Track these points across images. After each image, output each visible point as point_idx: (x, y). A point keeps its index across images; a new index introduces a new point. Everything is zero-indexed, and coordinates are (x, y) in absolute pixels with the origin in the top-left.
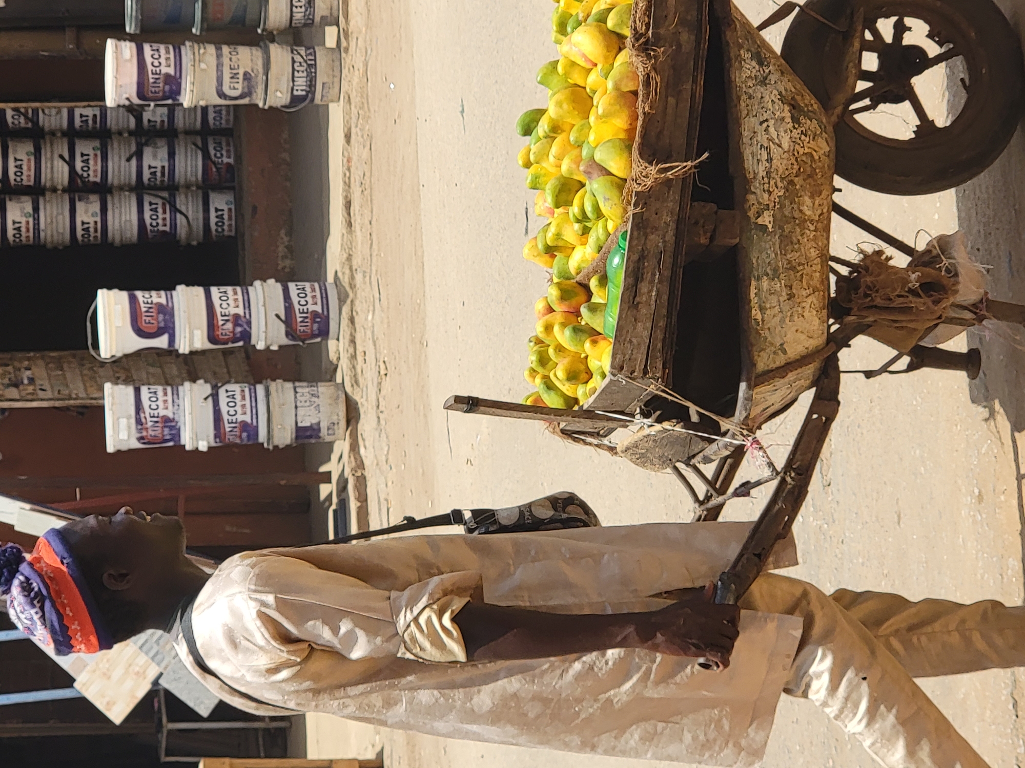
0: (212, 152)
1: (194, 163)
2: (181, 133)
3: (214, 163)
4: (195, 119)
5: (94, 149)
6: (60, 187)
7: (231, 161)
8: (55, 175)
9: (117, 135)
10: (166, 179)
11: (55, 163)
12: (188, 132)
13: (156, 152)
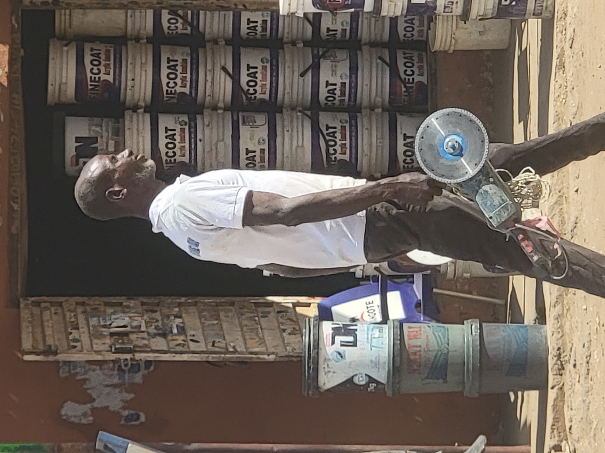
0: (402, 69)
1: (380, 81)
2: (365, 44)
3: (403, 82)
4: (383, 30)
5: (262, 61)
6: (221, 105)
7: (424, 79)
8: (216, 90)
9: (290, 45)
10: (347, 98)
11: (217, 77)
12: (373, 44)
13: (336, 66)
